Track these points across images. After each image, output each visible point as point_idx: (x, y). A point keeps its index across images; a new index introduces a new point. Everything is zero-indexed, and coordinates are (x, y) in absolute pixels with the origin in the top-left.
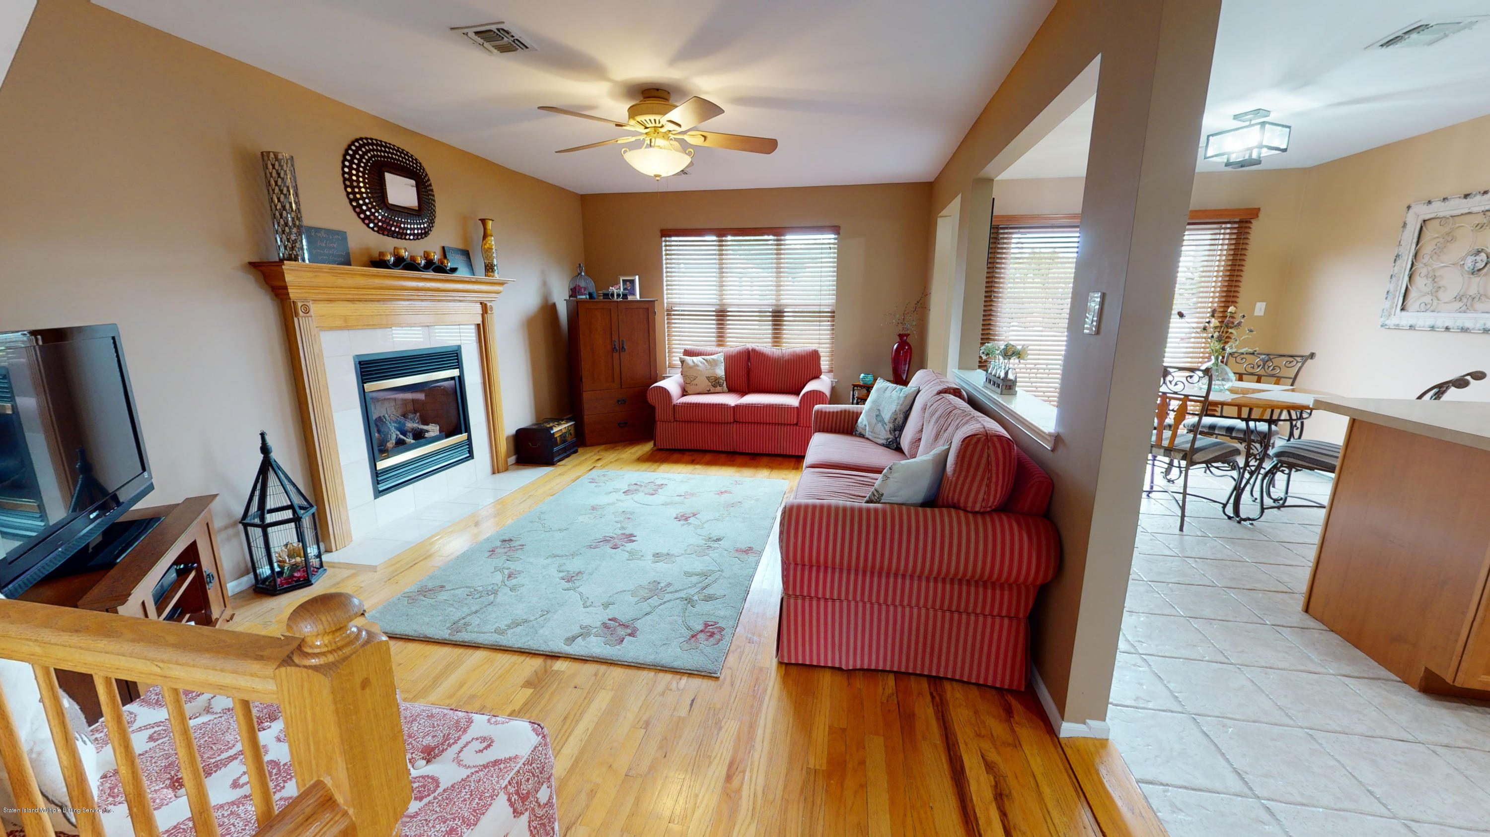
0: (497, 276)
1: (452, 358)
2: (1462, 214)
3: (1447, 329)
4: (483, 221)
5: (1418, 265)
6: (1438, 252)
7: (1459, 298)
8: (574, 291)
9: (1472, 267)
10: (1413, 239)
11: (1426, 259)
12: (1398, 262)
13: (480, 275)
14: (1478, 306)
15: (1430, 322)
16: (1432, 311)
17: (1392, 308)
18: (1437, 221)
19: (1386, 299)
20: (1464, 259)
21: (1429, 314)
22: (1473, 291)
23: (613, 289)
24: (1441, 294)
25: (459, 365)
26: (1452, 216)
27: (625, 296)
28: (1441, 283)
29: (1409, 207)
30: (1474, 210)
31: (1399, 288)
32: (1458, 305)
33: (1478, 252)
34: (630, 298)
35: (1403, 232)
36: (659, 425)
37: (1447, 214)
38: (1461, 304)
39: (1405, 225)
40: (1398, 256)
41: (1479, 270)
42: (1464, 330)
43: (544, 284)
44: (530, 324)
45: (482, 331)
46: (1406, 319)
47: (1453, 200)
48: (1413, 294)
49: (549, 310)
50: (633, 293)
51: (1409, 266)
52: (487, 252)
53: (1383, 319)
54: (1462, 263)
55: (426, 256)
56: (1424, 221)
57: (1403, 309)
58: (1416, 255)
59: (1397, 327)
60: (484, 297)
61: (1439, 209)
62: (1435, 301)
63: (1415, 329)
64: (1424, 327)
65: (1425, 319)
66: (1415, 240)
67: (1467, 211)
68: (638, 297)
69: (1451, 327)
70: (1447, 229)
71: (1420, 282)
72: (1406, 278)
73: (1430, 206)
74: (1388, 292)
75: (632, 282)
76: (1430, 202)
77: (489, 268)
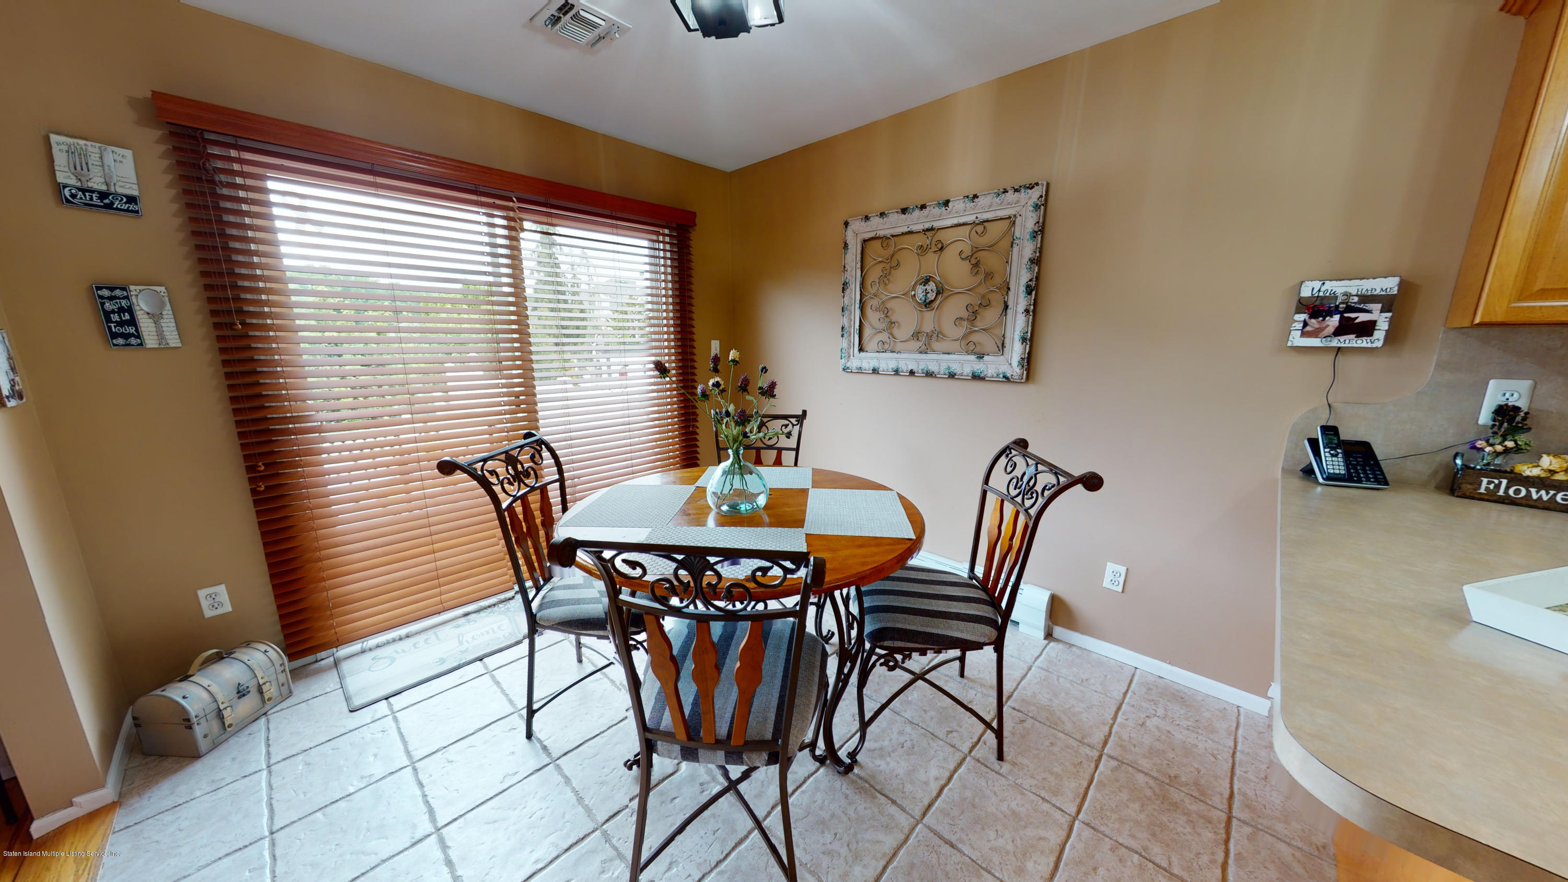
2: (903, 234)
3: (912, 373)
5: (867, 295)
6: (885, 278)
7: (916, 335)
9: (923, 299)
10: (857, 263)
11: (874, 288)
12: (847, 292)
14: (936, 345)
15: (892, 365)
16: (892, 352)
17: (849, 348)
18: (878, 242)
19: (842, 336)
20: (914, 288)
21: (889, 355)
22: (928, 327)
24: (896, 332)
26: (892, 236)
28: (894, 319)
29: (846, 224)
30: (915, 228)
31: (852, 323)
32: (917, 345)
33: (926, 281)
35: (846, 254)
37: (887, 233)
38: (920, 344)
39: (846, 246)
40: (845, 284)
41: (932, 302)
42: (929, 374)
46: (868, 360)
47: (891, 215)
48: (867, 332)
51: (858, 297)
53: (843, 360)
54: (913, 293)
56: (865, 241)
57: (861, 350)
58: (863, 283)
59: (860, 371)
61: (877, 227)
62: (893, 341)
63: (878, 373)
64: (887, 370)
65: (887, 362)
66: (859, 265)
67: (905, 230)
69: (915, 370)
70: (891, 250)
71: (873, 317)
72: (858, 311)
73: (868, 223)
74: (843, 328)
76: (867, 218)
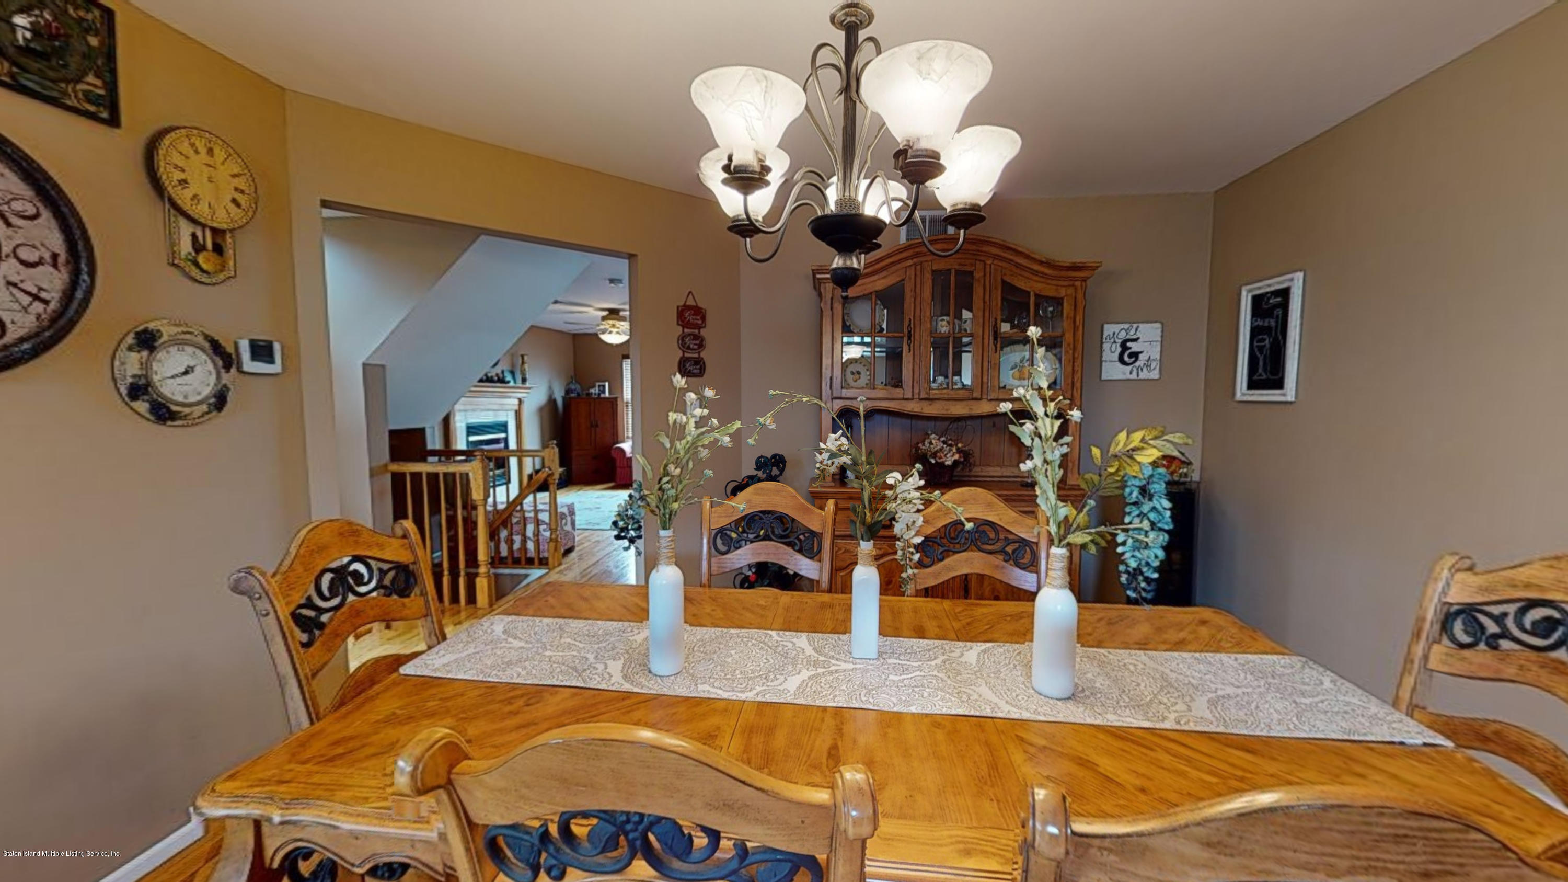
0: (527, 385)
1: (503, 427)
4: (522, 356)
8: (568, 392)
13: (519, 384)
23: (592, 391)
25: (506, 431)
27: (599, 394)
34: (602, 396)
36: (619, 470)
43: (550, 388)
44: (541, 410)
45: (518, 414)
49: (552, 402)
50: (604, 392)
52: (523, 373)
55: (497, 375)
60: (520, 395)
68: (607, 395)
75: (604, 386)
77: (524, 380)
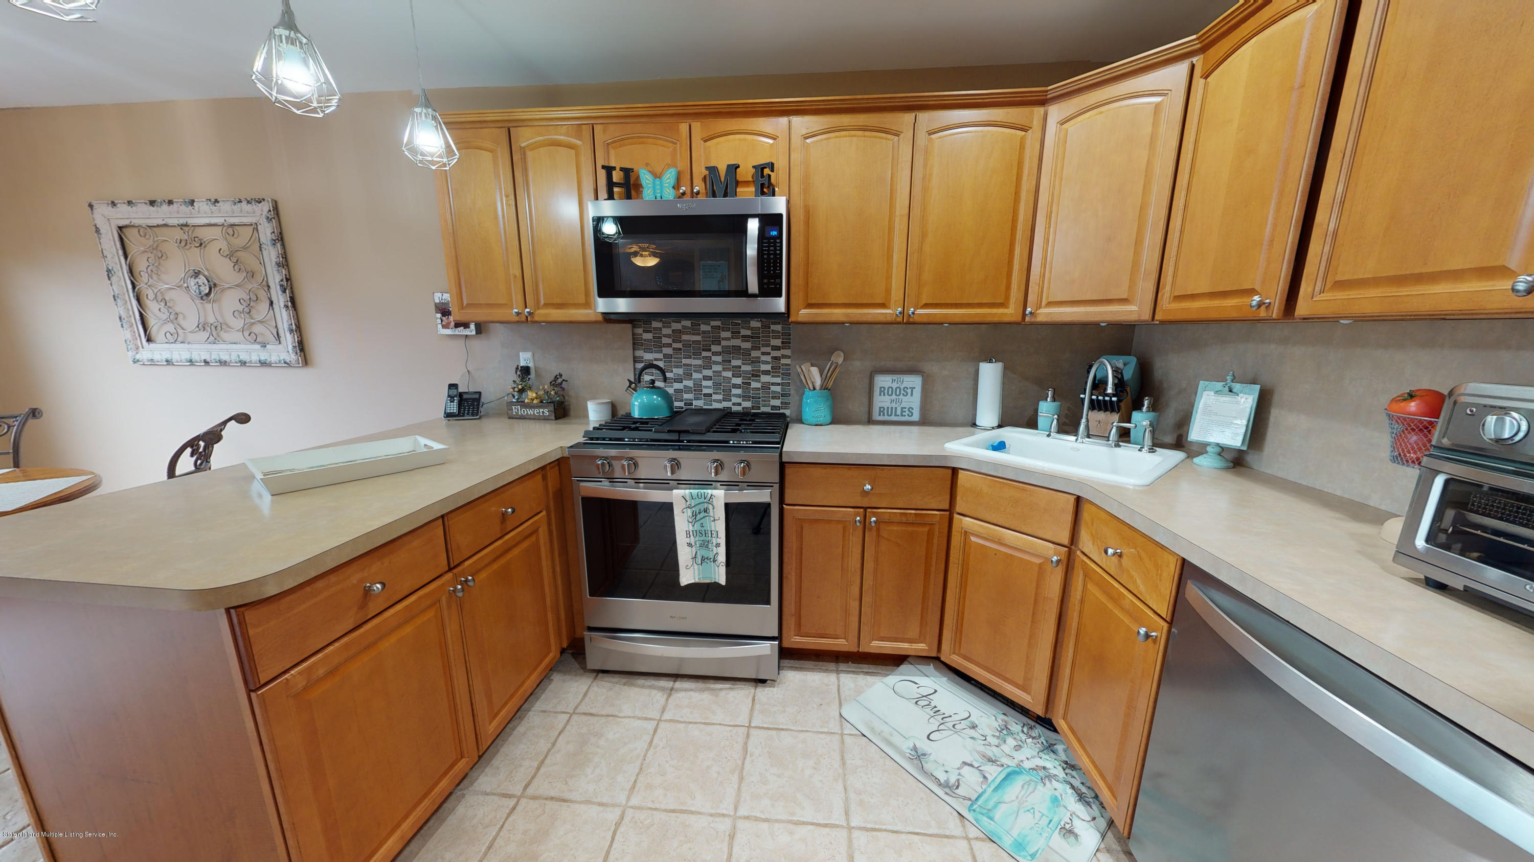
2: (159, 226)
3: (206, 362)
5: (141, 285)
6: (154, 269)
7: (202, 327)
9: (197, 291)
10: (117, 250)
11: (145, 277)
12: (114, 279)
14: (222, 336)
15: (185, 355)
16: (182, 343)
17: (135, 338)
18: (135, 230)
19: (122, 326)
20: (184, 280)
21: (178, 346)
22: (211, 319)
24: (181, 322)
26: (148, 226)
28: (176, 309)
29: (91, 207)
30: (171, 222)
31: (131, 312)
32: (204, 335)
33: (196, 275)
35: (100, 240)
37: (142, 222)
38: (206, 334)
39: (97, 230)
40: (109, 271)
41: (207, 295)
42: (223, 363)
46: (157, 352)
47: (140, 205)
48: (151, 321)
51: (130, 286)
53: (130, 352)
54: (185, 286)
56: (119, 228)
57: (149, 340)
58: (131, 271)
59: (152, 363)
61: (128, 214)
62: (180, 331)
63: (173, 365)
64: (181, 361)
65: (179, 352)
66: (121, 252)
67: (161, 222)
69: (209, 360)
70: (150, 242)
71: (152, 306)
72: (134, 302)
73: (117, 209)
74: (120, 318)
76: (114, 204)
